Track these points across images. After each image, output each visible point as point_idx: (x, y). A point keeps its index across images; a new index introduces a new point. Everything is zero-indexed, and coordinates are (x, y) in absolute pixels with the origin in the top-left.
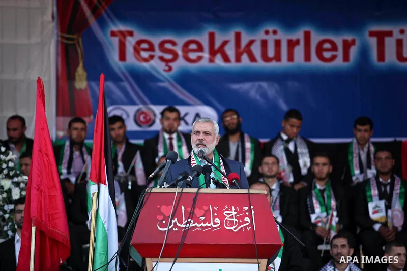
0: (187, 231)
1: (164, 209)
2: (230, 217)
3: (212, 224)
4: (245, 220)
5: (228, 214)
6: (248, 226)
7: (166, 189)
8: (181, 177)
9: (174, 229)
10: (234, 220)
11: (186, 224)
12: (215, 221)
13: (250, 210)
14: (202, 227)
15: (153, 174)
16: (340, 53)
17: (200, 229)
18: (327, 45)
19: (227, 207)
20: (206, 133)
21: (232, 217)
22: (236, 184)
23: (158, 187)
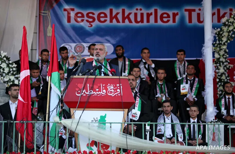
0: (90, 96)
1: (79, 85)
2: (110, 89)
3: (102, 92)
4: (118, 91)
5: (110, 88)
6: (119, 94)
7: (81, 76)
8: (87, 71)
9: (84, 95)
10: (112, 91)
11: (90, 92)
12: (103, 91)
13: (120, 86)
14: (97, 94)
15: (75, 69)
16: (171, 19)
17: (96, 95)
18: (165, 15)
19: (109, 84)
20: (100, 49)
21: (111, 89)
22: (114, 74)
23: (77, 75)
